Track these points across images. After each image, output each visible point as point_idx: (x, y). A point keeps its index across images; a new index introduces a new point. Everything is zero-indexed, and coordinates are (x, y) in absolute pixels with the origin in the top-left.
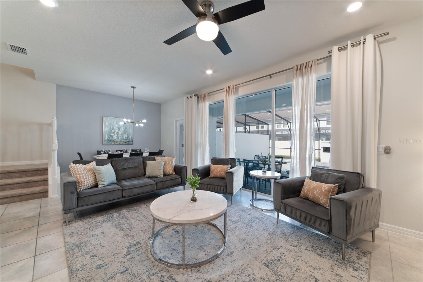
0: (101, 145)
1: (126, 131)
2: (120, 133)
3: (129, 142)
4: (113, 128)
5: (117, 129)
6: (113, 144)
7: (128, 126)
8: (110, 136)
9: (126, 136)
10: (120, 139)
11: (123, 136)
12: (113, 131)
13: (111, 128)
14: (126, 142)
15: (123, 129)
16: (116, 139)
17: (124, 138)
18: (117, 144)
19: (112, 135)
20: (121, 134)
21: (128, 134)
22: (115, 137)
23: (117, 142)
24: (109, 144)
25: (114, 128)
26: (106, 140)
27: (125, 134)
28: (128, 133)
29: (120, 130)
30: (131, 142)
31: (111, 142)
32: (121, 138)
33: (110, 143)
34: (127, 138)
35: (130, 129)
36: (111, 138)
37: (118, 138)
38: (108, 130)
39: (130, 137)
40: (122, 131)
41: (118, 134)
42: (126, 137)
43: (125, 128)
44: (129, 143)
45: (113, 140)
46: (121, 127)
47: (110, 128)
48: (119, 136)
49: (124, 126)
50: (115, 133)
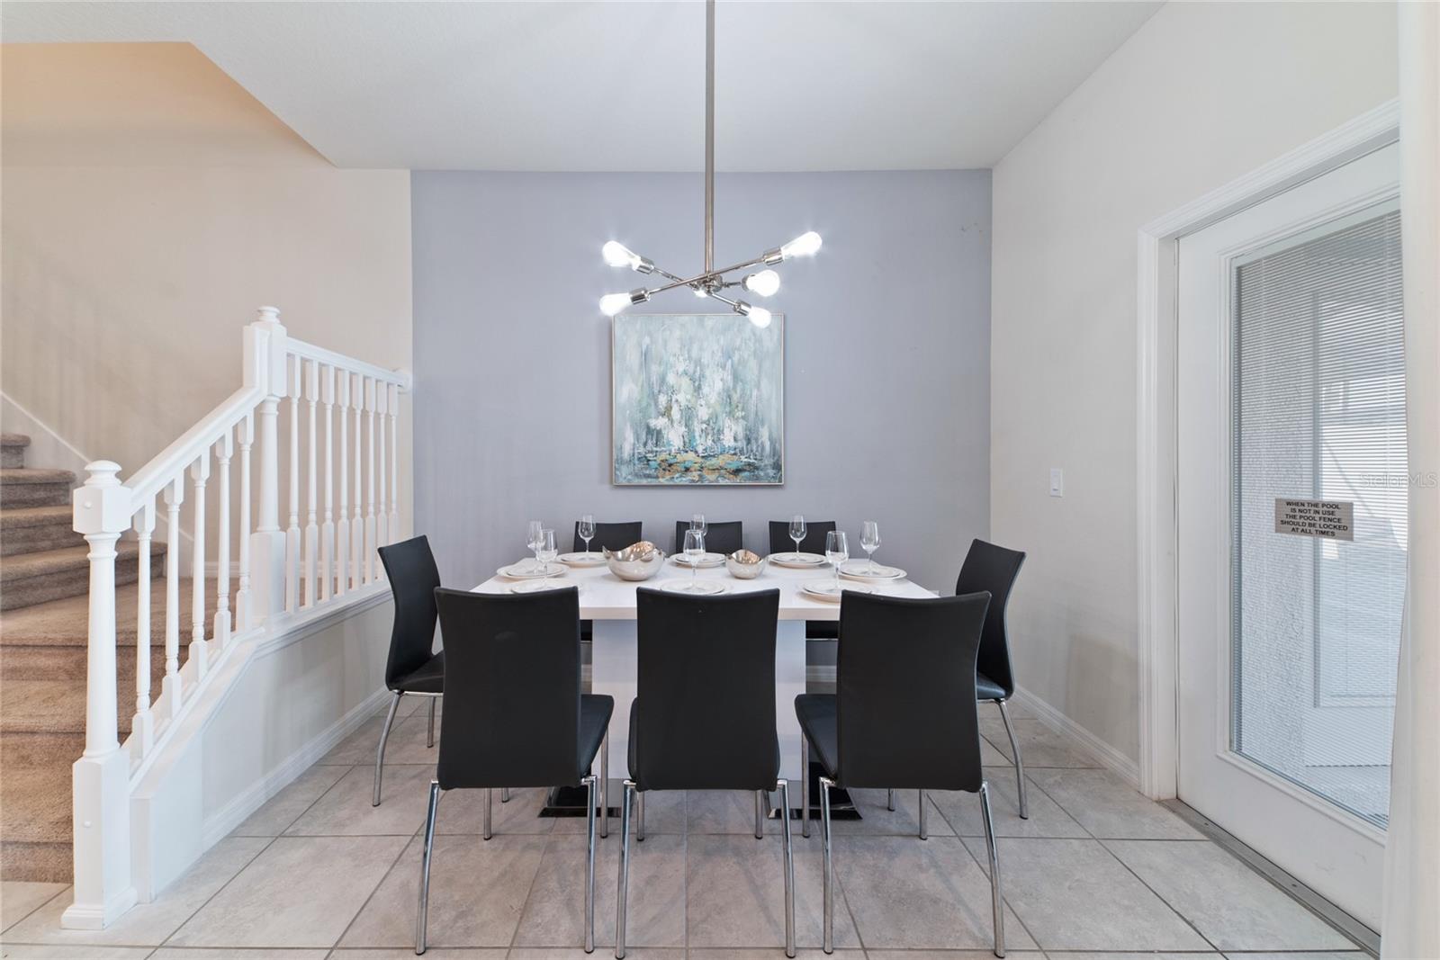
0: (606, 487)
1: (735, 397)
2: (703, 413)
3: (757, 468)
4: (663, 380)
5: (685, 382)
6: (662, 481)
7: (753, 363)
8: (649, 431)
9: (739, 429)
10: (700, 449)
11: (720, 432)
12: (663, 399)
13: (654, 379)
14: (737, 472)
15: (719, 385)
16: (679, 451)
17: (728, 441)
18: (685, 480)
19: (658, 423)
20: (705, 418)
21: (752, 416)
22: (674, 438)
23: (687, 470)
24: (644, 482)
25: (671, 379)
26: (626, 455)
27: (730, 414)
28: (753, 409)
29: (705, 390)
30: (771, 472)
31: (652, 472)
32: (710, 442)
33: (648, 476)
34: (742, 444)
35: (764, 383)
36: (649, 448)
37: (689, 446)
38: (636, 395)
39: (764, 435)
40: (713, 399)
41: (688, 416)
42: (741, 436)
43: (729, 378)
44: (758, 478)
45: (664, 456)
46: (707, 373)
47: (649, 378)
48: (697, 427)
49: (724, 367)
50: (676, 413)
